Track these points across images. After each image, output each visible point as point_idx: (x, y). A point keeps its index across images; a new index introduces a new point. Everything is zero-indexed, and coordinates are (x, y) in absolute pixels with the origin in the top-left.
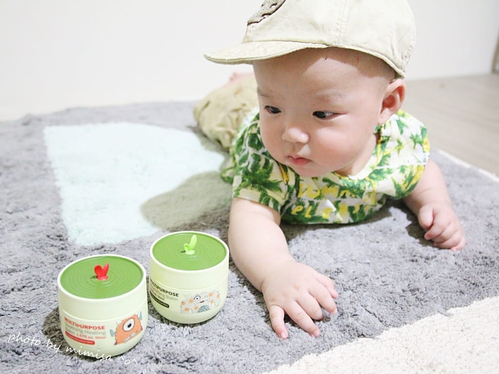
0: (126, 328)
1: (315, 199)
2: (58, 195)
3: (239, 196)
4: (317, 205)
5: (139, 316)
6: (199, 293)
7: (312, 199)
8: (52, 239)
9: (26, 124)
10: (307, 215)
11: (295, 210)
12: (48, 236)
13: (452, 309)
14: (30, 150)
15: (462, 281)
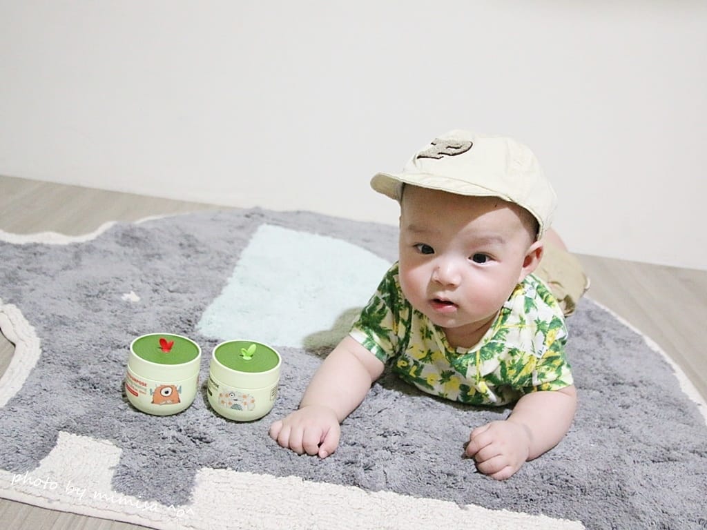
0: (163, 393)
1: (420, 360)
2: (221, 289)
3: (350, 333)
4: (422, 367)
5: (178, 389)
6: (234, 391)
7: (417, 360)
8: (183, 321)
9: (247, 216)
10: (412, 374)
11: (400, 363)
12: (181, 318)
13: (472, 505)
14: (231, 242)
15: (512, 488)
